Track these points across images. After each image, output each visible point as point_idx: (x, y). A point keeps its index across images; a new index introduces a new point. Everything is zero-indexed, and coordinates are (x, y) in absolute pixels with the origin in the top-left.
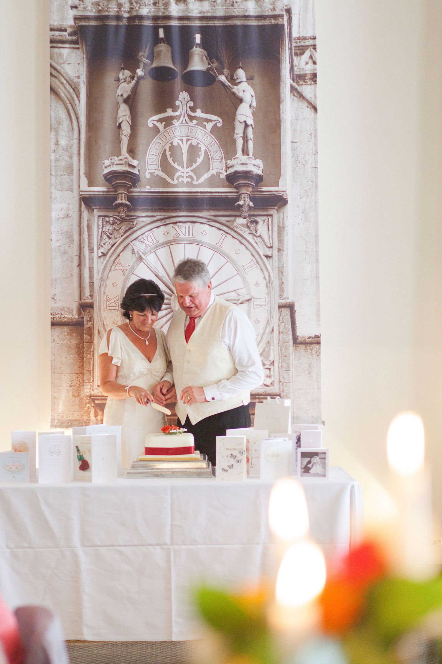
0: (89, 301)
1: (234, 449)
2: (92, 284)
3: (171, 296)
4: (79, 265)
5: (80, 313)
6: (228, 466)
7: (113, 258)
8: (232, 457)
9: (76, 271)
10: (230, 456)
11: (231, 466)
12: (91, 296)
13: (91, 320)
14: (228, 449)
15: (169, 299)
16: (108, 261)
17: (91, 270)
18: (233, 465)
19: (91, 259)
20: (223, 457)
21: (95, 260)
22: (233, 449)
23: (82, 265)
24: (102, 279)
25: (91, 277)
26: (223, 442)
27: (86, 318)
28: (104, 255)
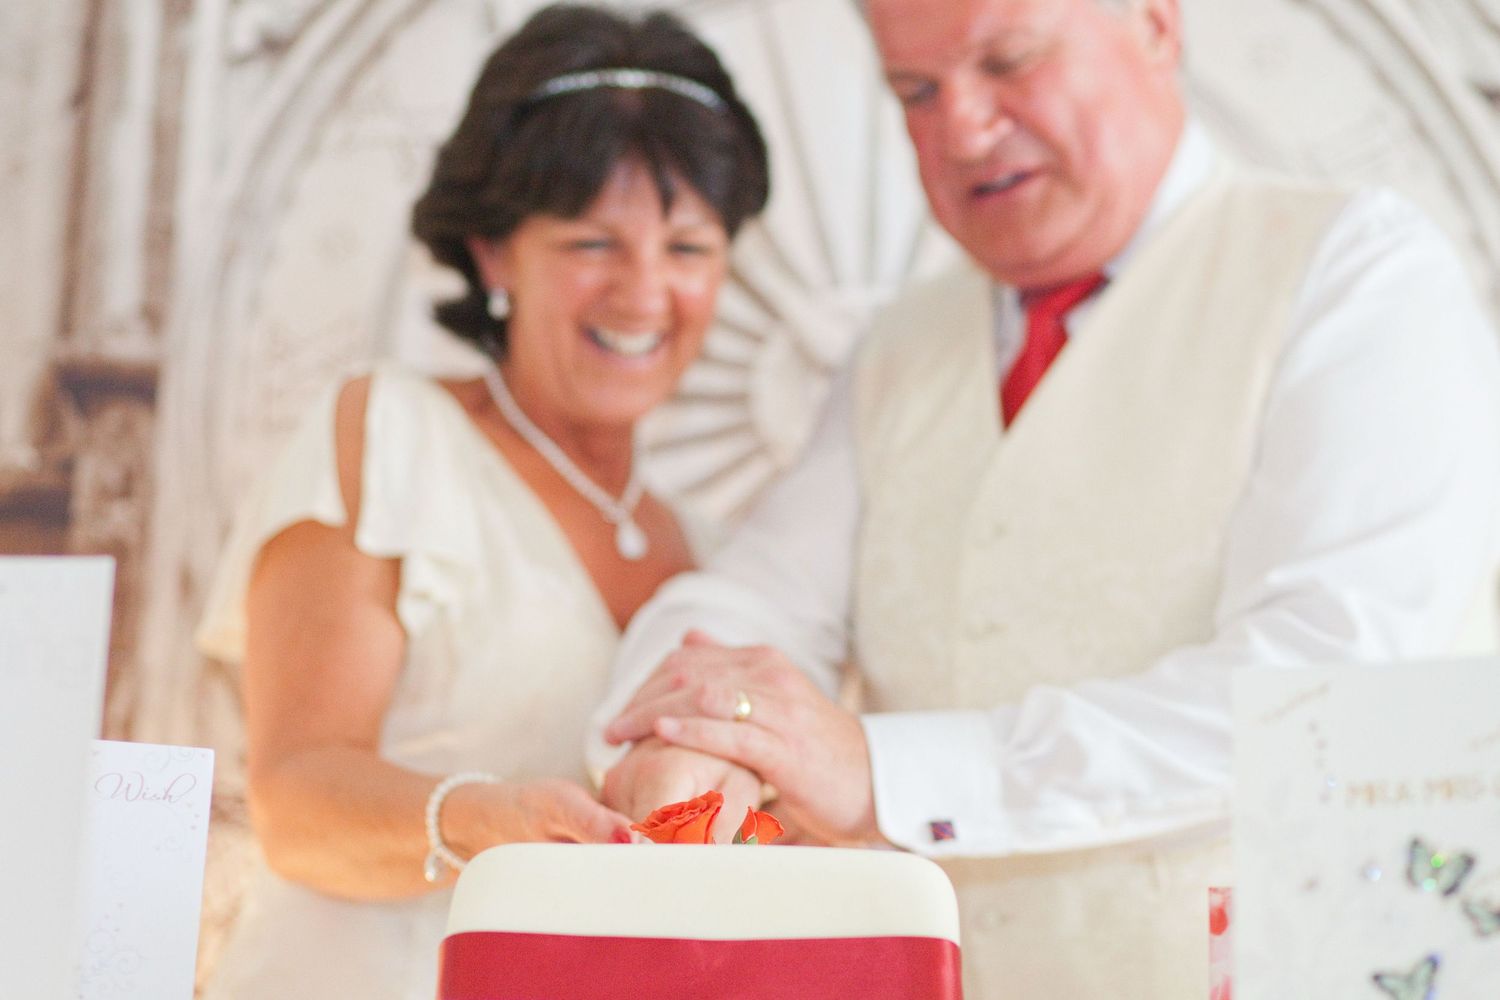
0: (127, 347)
1: (1449, 788)
2: (160, 238)
3: (756, 339)
4: (82, 97)
5: (47, 428)
6: (1377, 978)
7: (335, 72)
8: (1421, 869)
9: (50, 137)
10: (1399, 864)
11: (1409, 979)
12: (153, 316)
13: (131, 485)
14: (1371, 793)
15: (742, 367)
16: (297, 93)
17: (165, 140)
18: (1433, 963)
19: (173, 63)
20: (1312, 885)
21: (204, 72)
22: (1431, 787)
23: (103, 93)
24: (243, 210)
25: (163, 181)
26: (1313, 727)
27: (93, 472)
28: (274, 46)
